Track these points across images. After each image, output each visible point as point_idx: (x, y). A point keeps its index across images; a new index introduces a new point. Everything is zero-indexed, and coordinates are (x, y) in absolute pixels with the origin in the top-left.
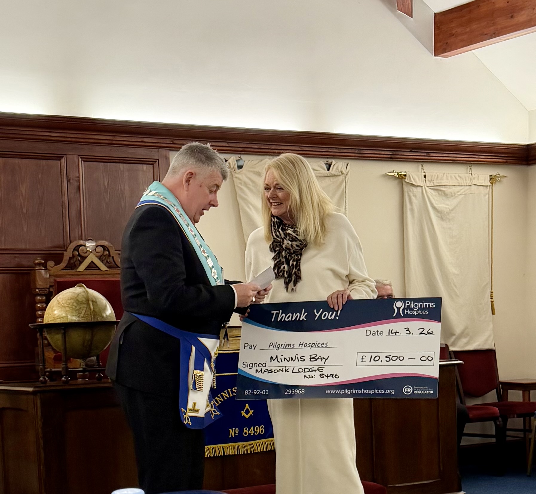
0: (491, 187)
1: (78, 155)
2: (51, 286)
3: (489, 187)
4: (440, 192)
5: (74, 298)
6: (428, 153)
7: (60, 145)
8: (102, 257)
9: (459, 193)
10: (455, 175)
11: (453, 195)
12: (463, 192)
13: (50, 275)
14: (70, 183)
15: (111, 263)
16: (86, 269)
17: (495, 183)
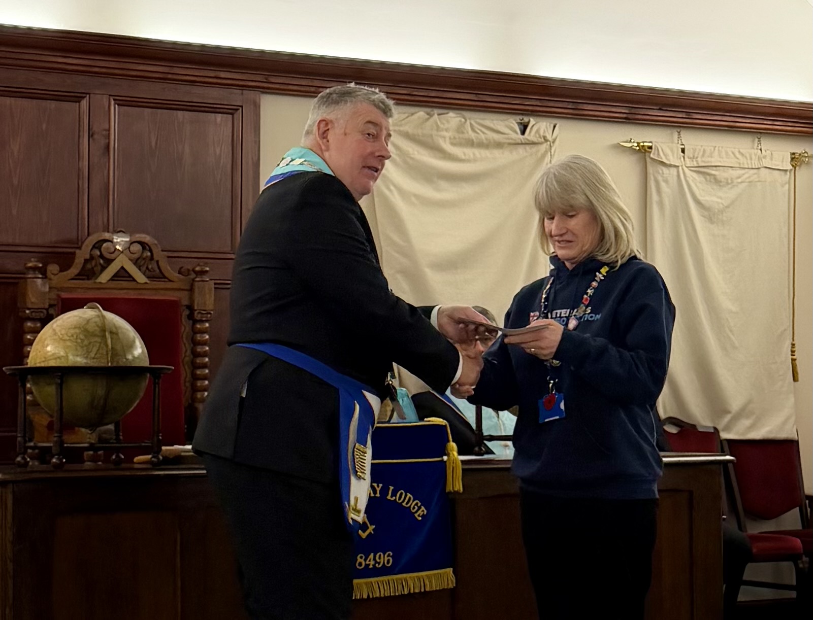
0: (793, 171)
1: (110, 95)
2: (51, 306)
3: (790, 172)
4: (708, 177)
5: (81, 326)
6: (688, 114)
7: (80, 78)
8: (139, 261)
9: (739, 180)
10: (733, 150)
11: (729, 183)
12: (746, 178)
13: (50, 288)
14: (94, 140)
15: (154, 271)
16: (112, 279)
17: (800, 166)
